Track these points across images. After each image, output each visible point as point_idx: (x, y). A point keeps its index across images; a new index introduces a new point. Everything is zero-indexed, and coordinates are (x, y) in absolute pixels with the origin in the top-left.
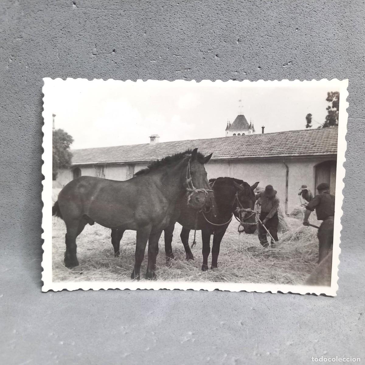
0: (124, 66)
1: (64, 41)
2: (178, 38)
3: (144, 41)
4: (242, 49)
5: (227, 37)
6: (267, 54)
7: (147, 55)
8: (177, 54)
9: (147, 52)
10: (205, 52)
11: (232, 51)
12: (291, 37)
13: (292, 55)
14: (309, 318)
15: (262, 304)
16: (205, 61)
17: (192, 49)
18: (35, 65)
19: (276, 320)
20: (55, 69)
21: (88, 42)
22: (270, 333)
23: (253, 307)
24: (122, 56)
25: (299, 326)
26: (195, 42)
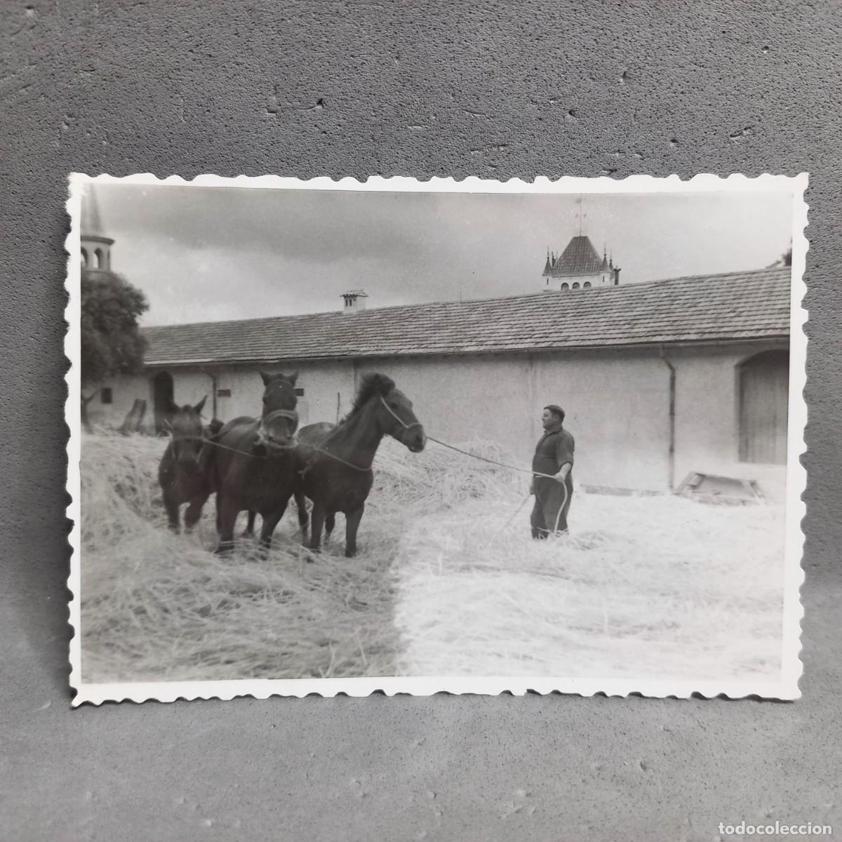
0: (345, 140)
1: (197, 79)
2: (478, 69)
3: (396, 77)
4: (633, 96)
5: (597, 66)
6: (692, 108)
7: (401, 113)
8: (475, 110)
9: (401, 105)
10: (542, 103)
11: (608, 102)
12: (752, 68)
13: (753, 111)
14: (802, 749)
15: (686, 717)
16: (541, 125)
17: (510, 96)
18: (125, 138)
19: (725, 756)
20: (174, 148)
21: (256, 80)
23: (665, 726)
24: (341, 116)
25: (782, 768)
26: (520, 79)
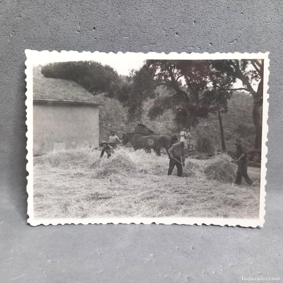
0: (102, 41)
1: (54, 20)
2: (146, 19)
3: (119, 21)
4: (197, 28)
5: (185, 18)
6: (217, 33)
7: (121, 33)
8: (145, 32)
9: (121, 30)
10: (167, 30)
11: (189, 30)
12: (237, 20)
13: (237, 34)
14: (246, 245)
15: (209, 233)
16: (167, 37)
17: (157, 28)
18: (31, 39)
19: (220, 246)
20: (47, 43)
21: (73, 21)
22: (215, 256)
23: (202, 236)
24: (101, 33)
25: (239, 251)
26: (160, 22)
